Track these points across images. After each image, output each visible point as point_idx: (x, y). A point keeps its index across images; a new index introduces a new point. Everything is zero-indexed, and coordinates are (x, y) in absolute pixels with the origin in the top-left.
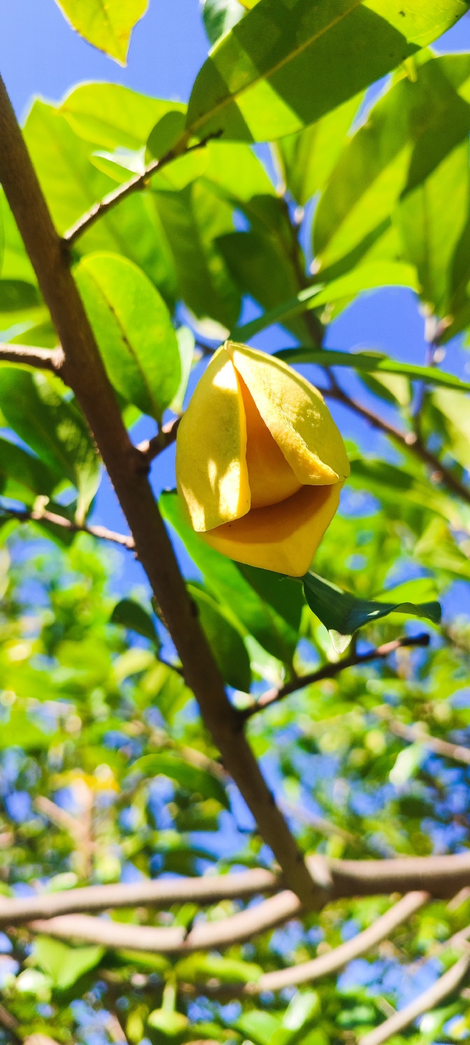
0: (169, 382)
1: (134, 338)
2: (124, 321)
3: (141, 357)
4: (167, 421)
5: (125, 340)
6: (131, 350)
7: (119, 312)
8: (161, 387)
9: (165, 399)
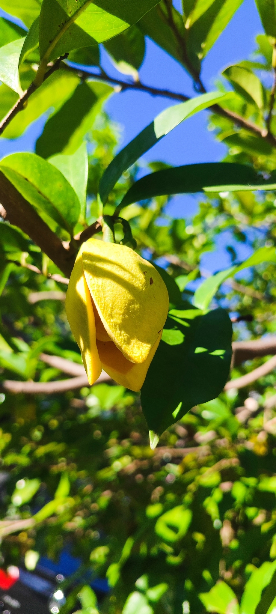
0: (73, 210)
1: (45, 191)
2: (36, 184)
3: (52, 200)
4: (77, 233)
5: (39, 192)
6: (45, 197)
7: (31, 180)
8: (68, 214)
9: (73, 220)
